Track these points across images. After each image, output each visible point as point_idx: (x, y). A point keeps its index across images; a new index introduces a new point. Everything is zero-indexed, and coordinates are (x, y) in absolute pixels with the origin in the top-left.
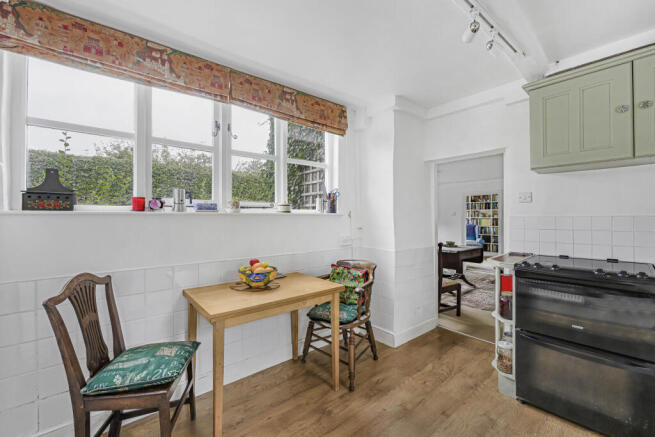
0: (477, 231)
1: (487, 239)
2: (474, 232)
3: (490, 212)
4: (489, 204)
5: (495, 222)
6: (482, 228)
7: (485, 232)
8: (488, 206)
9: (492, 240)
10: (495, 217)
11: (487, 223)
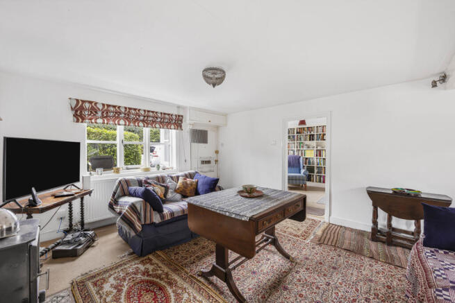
0: (301, 162)
1: (311, 169)
2: (299, 163)
3: (313, 143)
4: (313, 135)
5: (319, 153)
6: (306, 158)
7: (309, 163)
8: (312, 138)
9: (316, 171)
10: (319, 148)
11: (310, 154)
